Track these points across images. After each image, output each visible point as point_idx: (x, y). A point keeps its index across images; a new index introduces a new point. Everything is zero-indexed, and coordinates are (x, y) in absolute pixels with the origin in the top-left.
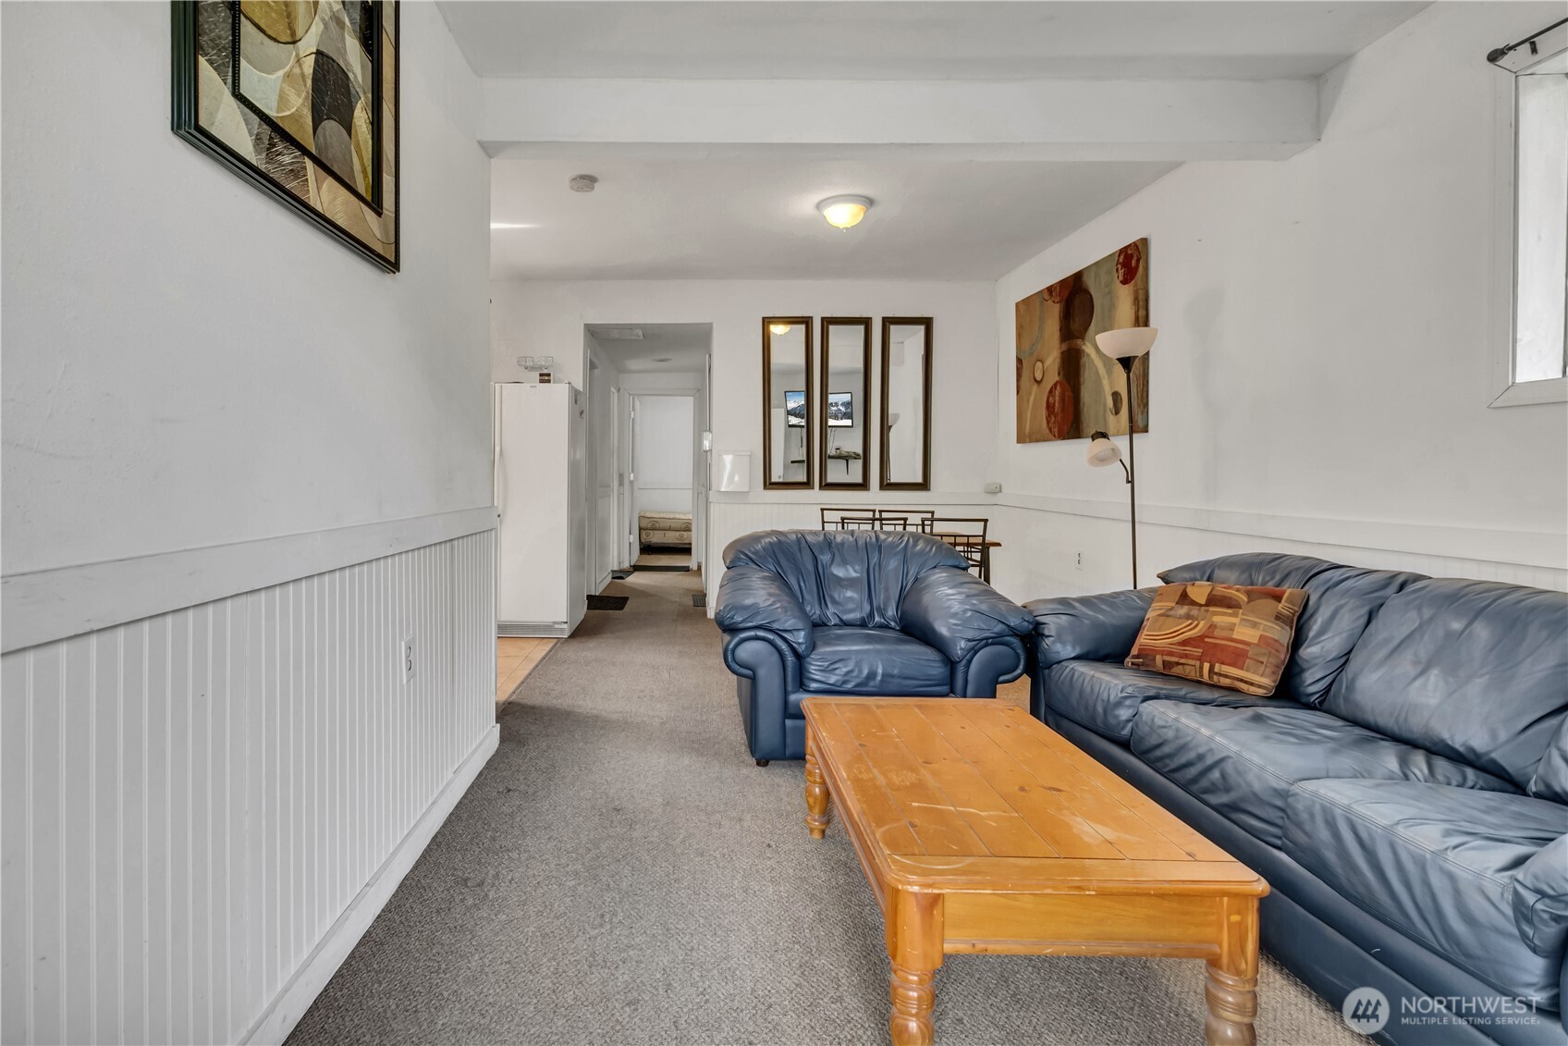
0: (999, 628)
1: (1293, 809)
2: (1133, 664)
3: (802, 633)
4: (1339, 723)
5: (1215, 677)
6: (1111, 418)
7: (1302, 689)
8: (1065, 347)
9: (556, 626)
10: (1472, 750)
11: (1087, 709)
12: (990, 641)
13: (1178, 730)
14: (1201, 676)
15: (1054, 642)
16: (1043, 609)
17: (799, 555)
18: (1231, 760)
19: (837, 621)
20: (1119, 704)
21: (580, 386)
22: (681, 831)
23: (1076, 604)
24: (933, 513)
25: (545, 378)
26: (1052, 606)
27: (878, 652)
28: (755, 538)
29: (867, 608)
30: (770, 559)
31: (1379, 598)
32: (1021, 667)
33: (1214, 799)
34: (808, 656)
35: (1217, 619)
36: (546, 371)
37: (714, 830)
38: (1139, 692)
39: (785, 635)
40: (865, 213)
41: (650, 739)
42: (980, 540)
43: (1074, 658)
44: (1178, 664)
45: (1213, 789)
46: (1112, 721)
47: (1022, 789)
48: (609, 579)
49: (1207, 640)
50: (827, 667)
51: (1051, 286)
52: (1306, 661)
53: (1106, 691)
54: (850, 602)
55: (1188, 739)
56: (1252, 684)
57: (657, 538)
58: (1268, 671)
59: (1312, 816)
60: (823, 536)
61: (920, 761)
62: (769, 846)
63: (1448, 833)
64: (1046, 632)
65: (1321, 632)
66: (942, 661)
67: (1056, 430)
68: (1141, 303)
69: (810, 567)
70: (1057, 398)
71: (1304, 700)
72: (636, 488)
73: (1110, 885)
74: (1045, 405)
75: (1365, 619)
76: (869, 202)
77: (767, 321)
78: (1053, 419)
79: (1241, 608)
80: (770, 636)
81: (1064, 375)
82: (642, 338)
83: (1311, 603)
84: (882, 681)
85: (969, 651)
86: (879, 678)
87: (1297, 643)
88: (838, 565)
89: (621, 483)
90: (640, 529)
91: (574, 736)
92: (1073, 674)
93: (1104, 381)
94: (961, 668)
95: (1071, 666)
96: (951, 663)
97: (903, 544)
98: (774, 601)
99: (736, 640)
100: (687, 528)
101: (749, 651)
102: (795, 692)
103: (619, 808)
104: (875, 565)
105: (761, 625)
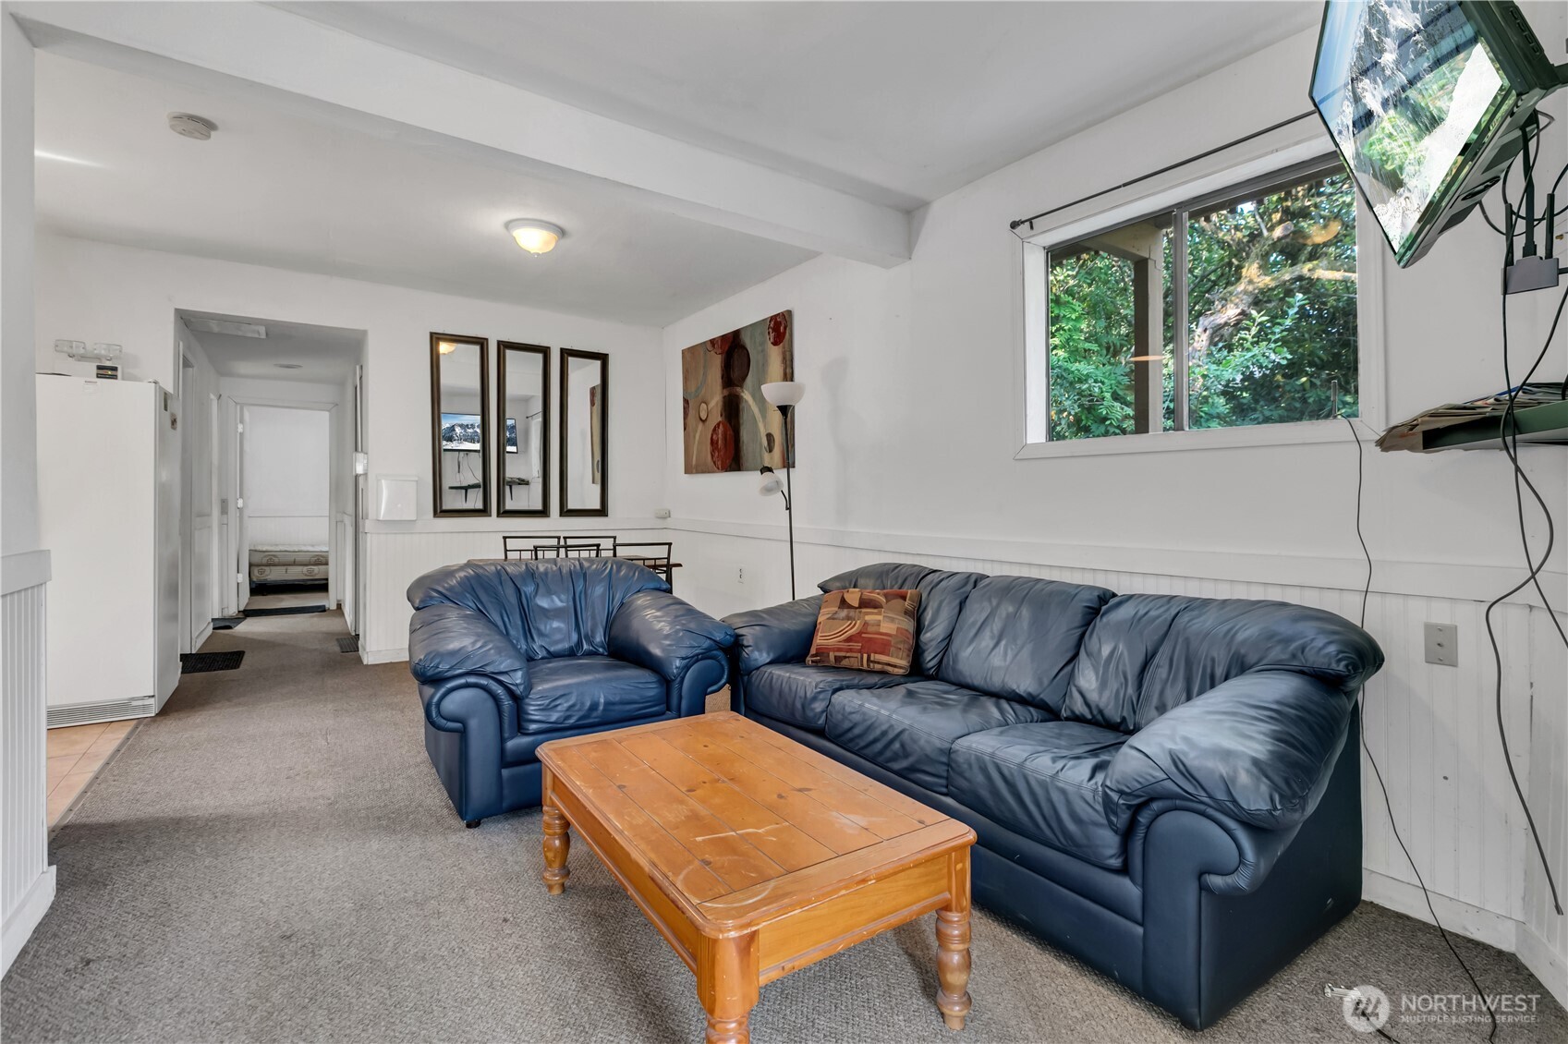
0: (707, 643)
1: (956, 762)
2: (812, 661)
3: (519, 674)
4: (953, 688)
5: (872, 665)
6: (766, 455)
7: (924, 666)
8: (726, 392)
9: (134, 703)
10: (1030, 694)
11: (786, 706)
12: (700, 657)
13: (864, 714)
14: (862, 665)
15: (752, 651)
16: (738, 622)
17: (500, 588)
18: (907, 733)
19: (545, 653)
20: (814, 699)
21: (170, 389)
22: (388, 937)
23: (765, 616)
24: (615, 538)
25: (107, 372)
26: (745, 619)
27: (598, 681)
28: (447, 573)
29: (575, 637)
30: (468, 595)
31: (965, 592)
32: (725, 677)
33: (896, 766)
34: (527, 697)
35: (867, 618)
36: (108, 364)
37: (433, 922)
38: (829, 686)
39: (501, 678)
40: (557, 242)
41: (318, 828)
42: (665, 562)
43: (770, 663)
44: (845, 657)
45: (895, 758)
46: (810, 714)
47: (780, 796)
48: (210, 630)
49: (863, 635)
50: (548, 705)
51: (714, 339)
52: (926, 644)
53: (803, 688)
54: (557, 633)
55: (874, 719)
56: (895, 666)
57: (275, 575)
58: (905, 655)
59: (970, 766)
60: (524, 567)
61: (684, 790)
62: (505, 920)
63: (1054, 760)
64: (745, 643)
65: (932, 622)
66: (659, 681)
67: (719, 463)
68: (788, 362)
69: (513, 600)
70: (720, 436)
71: (926, 673)
72: (245, 518)
73: (883, 869)
74: (709, 441)
75: (958, 608)
76: (562, 233)
77: (435, 338)
78: (717, 454)
79: (882, 608)
80: (483, 681)
81: (726, 417)
82: (263, 336)
83: (923, 599)
84: (604, 710)
85: (683, 668)
86: (601, 708)
87: (919, 629)
88: (543, 596)
89: (224, 510)
90: (251, 565)
91: (194, 852)
92: (772, 677)
93: (760, 425)
94: (676, 686)
95: (769, 671)
96: (666, 681)
97: (607, 571)
98: (485, 642)
99: (443, 690)
100: (322, 561)
101: (455, 702)
102: (512, 738)
103: (288, 934)
104: (581, 593)
105: (472, 670)
